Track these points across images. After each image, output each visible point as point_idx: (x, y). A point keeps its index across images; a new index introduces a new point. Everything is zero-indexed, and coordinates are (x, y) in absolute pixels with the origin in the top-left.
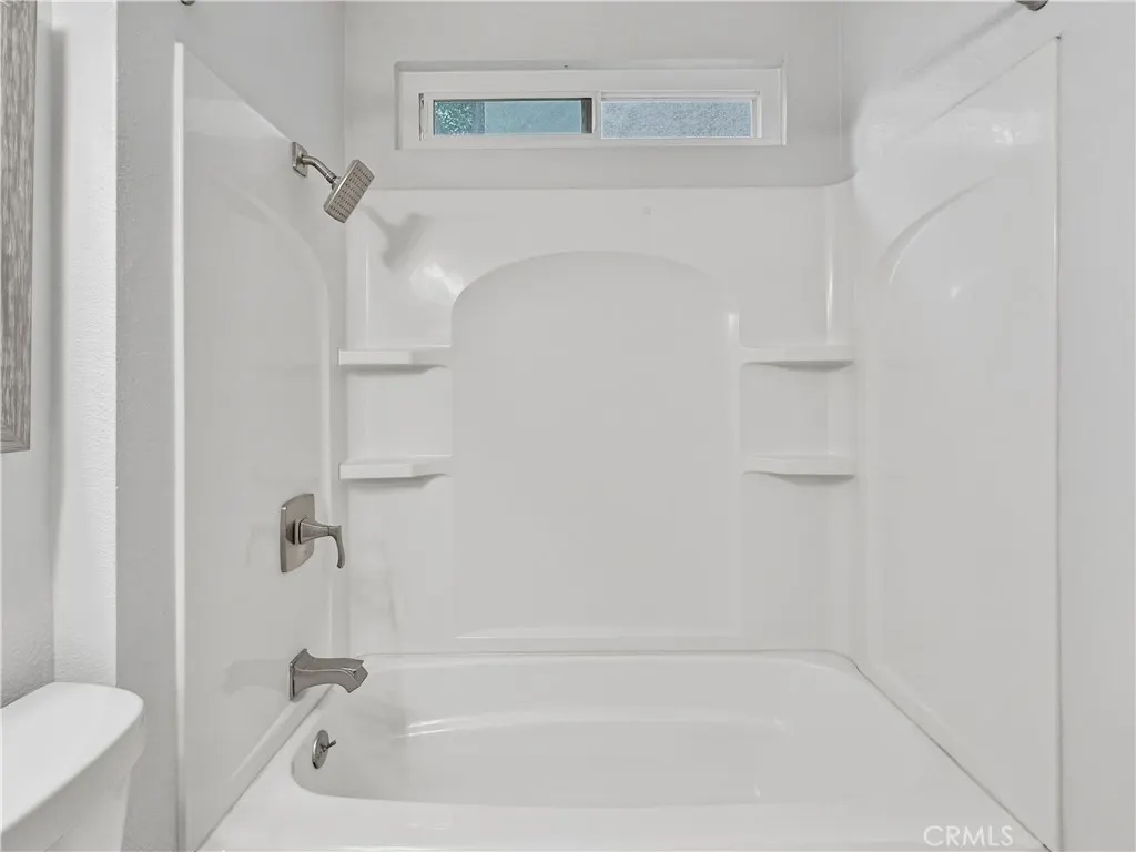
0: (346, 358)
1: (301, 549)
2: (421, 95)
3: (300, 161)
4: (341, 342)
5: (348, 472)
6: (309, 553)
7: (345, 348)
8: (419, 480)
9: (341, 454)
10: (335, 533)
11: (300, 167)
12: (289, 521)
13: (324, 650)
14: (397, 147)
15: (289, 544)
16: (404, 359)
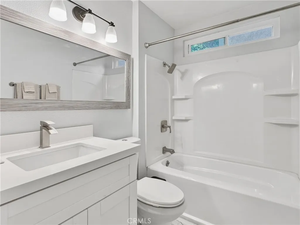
0: (173, 97)
1: (164, 129)
2: (189, 45)
3: (164, 65)
4: (173, 94)
5: (174, 118)
6: (166, 130)
7: (174, 95)
8: (186, 120)
9: (173, 115)
10: (170, 127)
11: (165, 66)
12: (162, 124)
13: (169, 147)
14: (184, 56)
15: (162, 128)
16: (184, 97)
